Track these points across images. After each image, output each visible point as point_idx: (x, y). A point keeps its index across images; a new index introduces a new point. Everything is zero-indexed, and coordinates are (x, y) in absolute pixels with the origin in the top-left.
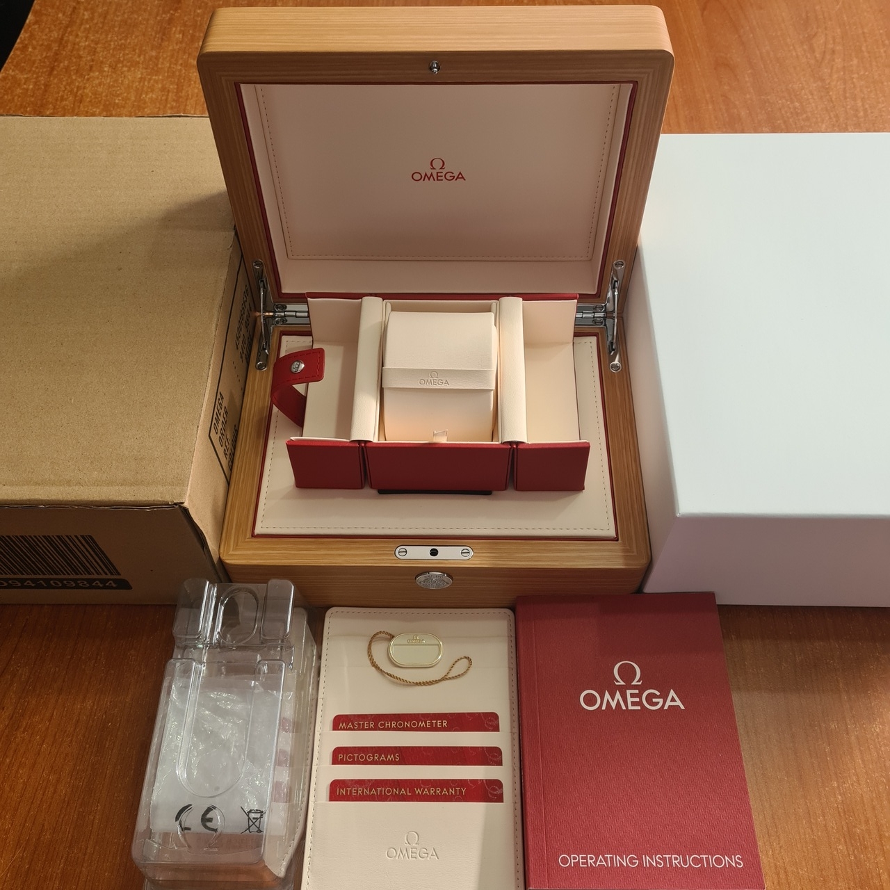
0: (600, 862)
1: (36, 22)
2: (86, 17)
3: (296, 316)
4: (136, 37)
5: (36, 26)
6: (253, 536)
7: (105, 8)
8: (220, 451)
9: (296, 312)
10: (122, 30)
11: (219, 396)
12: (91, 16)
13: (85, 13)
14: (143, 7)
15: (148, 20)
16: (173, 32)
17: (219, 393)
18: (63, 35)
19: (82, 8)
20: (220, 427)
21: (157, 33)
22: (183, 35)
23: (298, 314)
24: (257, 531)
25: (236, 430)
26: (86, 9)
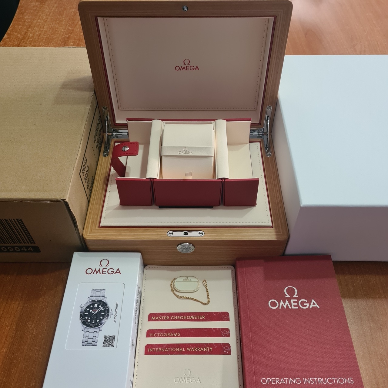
0: (282, 381)
1: (8, 38)
2: (30, 36)
3: (122, 135)
4: (53, 44)
5: (8, 39)
6: (99, 227)
7: (40, 33)
8: (85, 185)
9: (122, 133)
10: (46, 41)
11: (85, 159)
12: (33, 36)
13: (30, 34)
14: (57, 32)
15: (58, 38)
16: (69, 42)
17: (85, 157)
18: (20, 43)
19: (29, 32)
20: (85, 173)
21: (62, 42)
22: (74, 43)
23: (123, 134)
24: (102, 224)
25: (93, 179)
26: (31, 33)
